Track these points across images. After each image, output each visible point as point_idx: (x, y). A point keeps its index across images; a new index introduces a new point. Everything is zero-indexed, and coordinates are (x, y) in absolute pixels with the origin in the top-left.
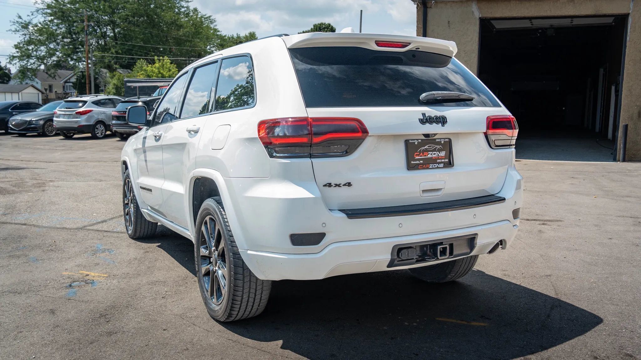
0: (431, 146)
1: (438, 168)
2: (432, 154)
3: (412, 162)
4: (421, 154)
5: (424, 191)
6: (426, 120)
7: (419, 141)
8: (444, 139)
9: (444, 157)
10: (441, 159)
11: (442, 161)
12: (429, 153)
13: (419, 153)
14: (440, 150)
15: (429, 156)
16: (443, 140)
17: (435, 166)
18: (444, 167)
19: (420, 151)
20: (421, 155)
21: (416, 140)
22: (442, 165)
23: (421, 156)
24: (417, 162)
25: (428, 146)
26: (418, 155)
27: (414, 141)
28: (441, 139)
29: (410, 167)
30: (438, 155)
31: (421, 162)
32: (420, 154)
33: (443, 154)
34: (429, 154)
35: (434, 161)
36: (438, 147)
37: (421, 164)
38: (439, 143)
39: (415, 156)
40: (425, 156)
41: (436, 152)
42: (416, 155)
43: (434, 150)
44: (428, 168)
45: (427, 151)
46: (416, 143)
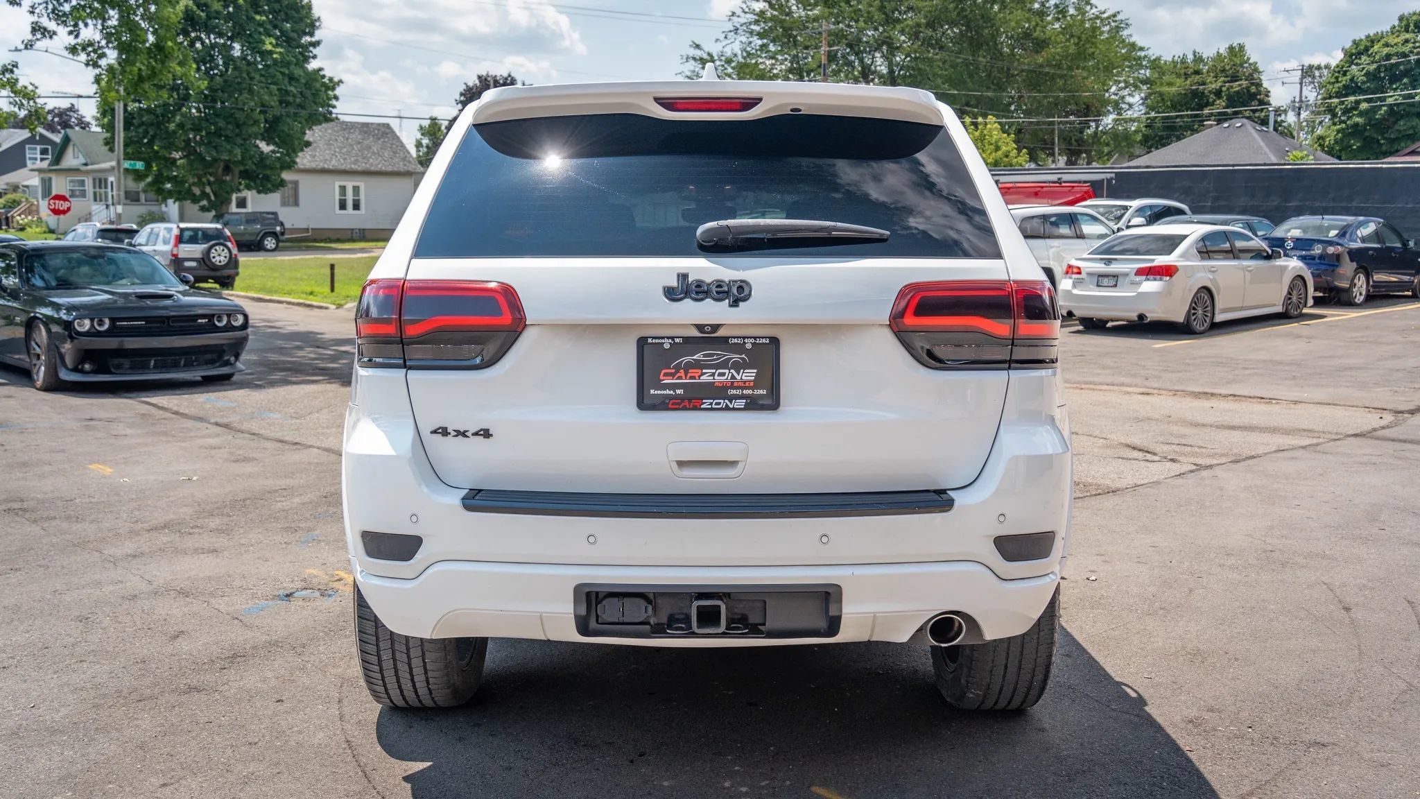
0: (712, 355)
1: (727, 408)
2: (713, 375)
3: (652, 392)
4: (682, 373)
5: (681, 464)
6: (685, 290)
7: (677, 340)
8: (755, 338)
9: (752, 384)
10: (743, 388)
11: (745, 392)
12: (704, 371)
13: (673, 371)
14: (738, 367)
15: (705, 379)
16: (752, 340)
17: (719, 404)
18: (747, 408)
19: (678, 368)
20: (678, 375)
21: (668, 338)
22: (741, 403)
23: (680, 378)
24: (668, 392)
25: (705, 356)
26: (672, 375)
27: (663, 341)
28: (744, 338)
29: (644, 403)
30: (733, 377)
31: (678, 392)
32: (677, 372)
33: (749, 375)
34: (703, 374)
35: (718, 392)
36: (736, 357)
37: (676, 397)
38: (739, 348)
39: (662, 377)
40: (693, 378)
41: (727, 371)
42: (666, 375)
43: (724, 365)
44: (697, 408)
45: (699, 365)
46: (667, 346)
